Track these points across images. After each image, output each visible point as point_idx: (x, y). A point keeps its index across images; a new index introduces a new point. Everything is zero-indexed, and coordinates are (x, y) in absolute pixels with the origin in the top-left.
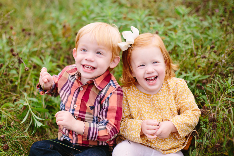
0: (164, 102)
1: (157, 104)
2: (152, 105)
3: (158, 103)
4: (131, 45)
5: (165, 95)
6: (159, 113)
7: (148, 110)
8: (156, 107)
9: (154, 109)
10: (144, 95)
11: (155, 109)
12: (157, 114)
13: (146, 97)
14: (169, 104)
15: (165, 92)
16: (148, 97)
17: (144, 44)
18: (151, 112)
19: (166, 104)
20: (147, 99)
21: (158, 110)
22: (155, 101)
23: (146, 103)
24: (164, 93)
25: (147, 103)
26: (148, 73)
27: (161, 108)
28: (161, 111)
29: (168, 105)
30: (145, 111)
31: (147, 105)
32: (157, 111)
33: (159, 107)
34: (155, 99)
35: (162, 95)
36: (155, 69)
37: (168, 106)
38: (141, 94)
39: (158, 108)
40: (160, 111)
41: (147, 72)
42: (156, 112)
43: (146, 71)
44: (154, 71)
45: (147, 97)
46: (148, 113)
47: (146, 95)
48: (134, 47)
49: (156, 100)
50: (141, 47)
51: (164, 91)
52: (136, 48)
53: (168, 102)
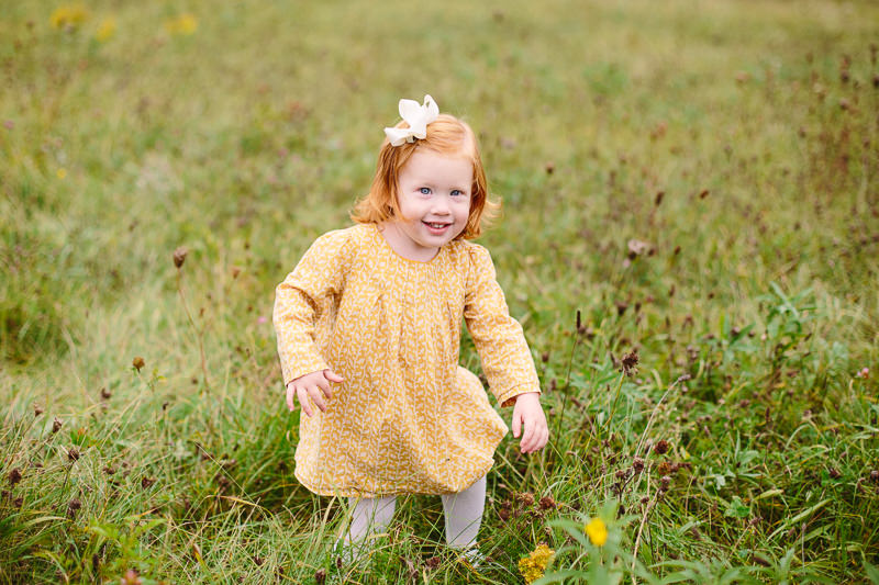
4: (414, 138)
7: (405, 295)
13: (404, 265)
16: (409, 268)
17: (447, 147)
23: (403, 278)
25: (406, 280)
26: (436, 214)
31: (405, 284)
36: (452, 210)
41: (434, 211)
43: (431, 207)
45: (407, 265)
46: (405, 304)
48: (420, 147)
50: (440, 152)
53: (447, 289)
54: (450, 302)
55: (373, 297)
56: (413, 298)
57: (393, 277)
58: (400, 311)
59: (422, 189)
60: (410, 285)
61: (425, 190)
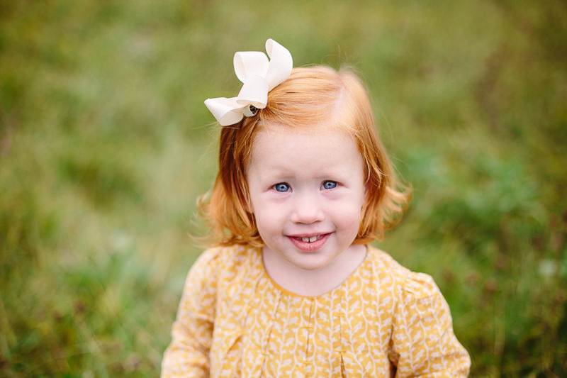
0: (331, 335)
1: (305, 333)
2: (286, 331)
3: (307, 328)
4: (253, 109)
5: (343, 310)
6: (300, 364)
7: (268, 340)
8: (297, 341)
9: (287, 344)
10: (271, 286)
11: (292, 347)
12: (293, 363)
13: (274, 295)
14: (343, 347)
15: (347, 304)
16: (280, 300)
17: (302, 117)
18: (275, 352)
19: (334, 343)
20: (276, 304)
21: (300, 351)
22: (302, 319)
23: (269, 315)
24: (343, 306)
25: (273, 318)
26: (299, 223)
27: (313, 348)
28: (310, 359)
29: (339, 349)
30: (257, 341)
31: (271, 324)
32: (297, 354)
33: (308, 343)
34: (304, 312)
35: (334, 308)
36: (324, 212)
37: (337, 353)
38: (263, 281)
39: (303, 347)
40: (304, 359)
41: (295, 218)
42: (291, 357)
43: (292, 212)
44: (321, 216)
45: (278, 296)
46: (268, 353)
47: (276, 291)
48: (264, 122)
49: (305, 318)
50: (291, 126)
51: (345, 299)
52: (272, 127)
53: (344, 341)
54: (347, 360)
55: (230, 337)
56: (278, 345)
57: (256, 311)
58: (258, 362)
59: (277, 185)
60: (277, 326)
61: (282, 186)
